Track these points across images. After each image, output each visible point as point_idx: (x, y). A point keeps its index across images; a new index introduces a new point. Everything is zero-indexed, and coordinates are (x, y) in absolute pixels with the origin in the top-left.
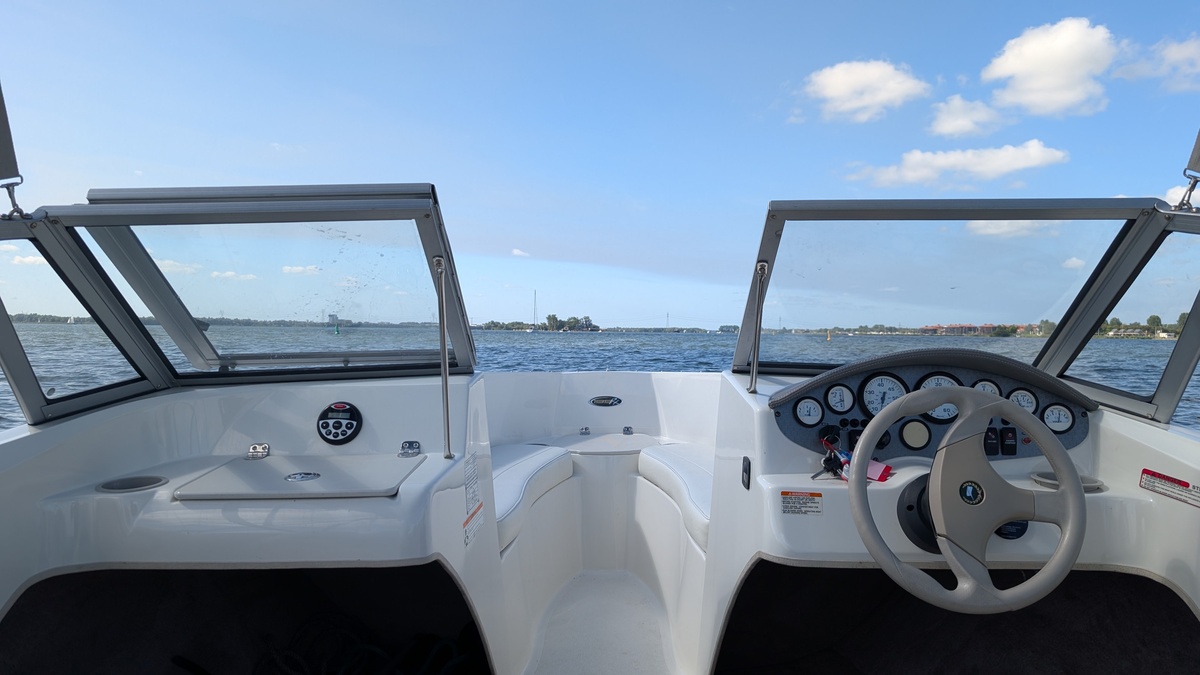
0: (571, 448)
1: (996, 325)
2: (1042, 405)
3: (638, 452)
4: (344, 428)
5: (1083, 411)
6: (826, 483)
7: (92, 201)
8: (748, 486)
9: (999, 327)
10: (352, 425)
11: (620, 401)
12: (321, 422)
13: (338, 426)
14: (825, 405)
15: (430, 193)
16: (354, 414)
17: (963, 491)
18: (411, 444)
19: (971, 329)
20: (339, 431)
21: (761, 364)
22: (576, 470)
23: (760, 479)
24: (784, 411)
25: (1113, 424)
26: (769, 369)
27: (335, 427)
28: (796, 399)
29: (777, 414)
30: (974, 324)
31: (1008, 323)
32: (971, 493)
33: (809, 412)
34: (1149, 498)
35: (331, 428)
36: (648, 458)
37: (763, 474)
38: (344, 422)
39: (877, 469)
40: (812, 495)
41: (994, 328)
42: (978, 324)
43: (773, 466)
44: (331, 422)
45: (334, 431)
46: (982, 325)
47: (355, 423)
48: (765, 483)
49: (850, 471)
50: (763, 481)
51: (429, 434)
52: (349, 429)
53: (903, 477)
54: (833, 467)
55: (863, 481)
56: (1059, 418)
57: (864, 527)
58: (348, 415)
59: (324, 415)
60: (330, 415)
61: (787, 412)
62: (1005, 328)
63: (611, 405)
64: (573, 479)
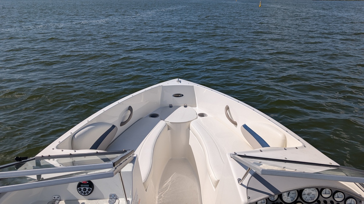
4: (87, 191)
10: (90, 189)
11: (183, 95)
12: (78, 188)
13: (85, 190)
16: (91, 185)
20: (86, 192)
27: (84, 191)
33: (262, 202)
35: (82, 190)
38: (87, 188)
44: (82, 188)
45: (84, 192)
47: (91, 189)
51: (119, 191)
52: (89, 191)
58: (88, 185)
59: (79, 186)
60: (82, 185)
63: (180, 97)
64: (168, 131)
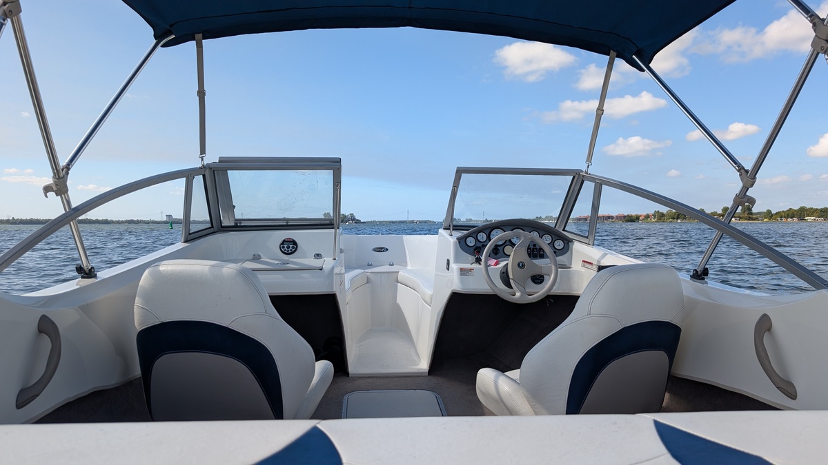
0: (366, 271)
1: (626, 214)
2: (554, 240)
3: (398, 272)
4: (291, 248)
5: (568, 242)
6: (476, 266)
7: (220, 161)
8: (448, 269)
9: (628, 216)
11: (387, 250)
12: (281, 246)
13: (288, 247)
14: (477, 239)
15: (338, 161)
16: (294, 243)
17: (519, 265)
18: (318, 255)
19: (609, 217)
20: (289, 250)
21: (454, 226)
22: (368, 281)
23: (453, 265)
24: (462, 242)
25: (577, 247)
26: (457, 228)
28: (466, 237)
29: (459, 242)
30: (611, 215)
31: (634, 213)
32: (521, 265)
33: (471, 242)
34: (583, 270)
36: (402, 275)
37: (454, 263)
38: (291, 246)
39: (493, 262)
40: (471, 269)
41: (625, 217)
42: (614, 214)
43: (457, 261)
44: (286, 246)
45: (286, 249)
46: (617, 214)
47: (295, 246)
48: (454, 267)
49: (482, 262)
50: (454, 266)
51: (327, 251)
53: (502, 264)
54: (478, 261)
55: (487, 266)
56: (559, 244)
57: (487, 279)
58: (292, 243)
59: (283, 243)
60: (285, 243)
61: (463, 241)
62: (632, 216)
63: (383, 251)
64: (367, 284)
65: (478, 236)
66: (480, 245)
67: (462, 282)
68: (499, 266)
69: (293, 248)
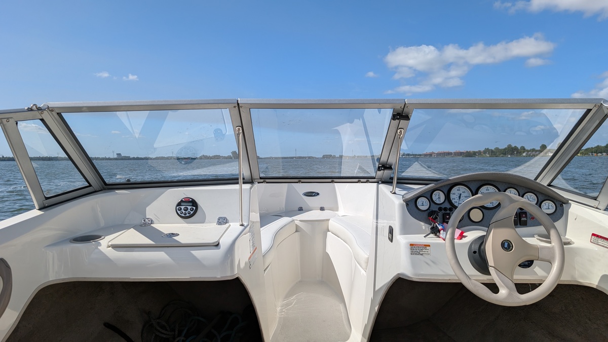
0: (295, 218)
2: (540, 201)
3: (328, 220)
4: (189, 210)
5: (561, 205)
6: (432, 240)
8: (392, 241)
10: (193, 209)
11: (318, 194)
12: (178, 207)
13: (186, 209)
14: (431, 200)
16: (194, 203)
17: (503, 245)
18: (222, 219)
20: (187, 212)
21: (399, 179)
22: (297, 229)
23: (398, 237)
24: (411, 205)
25: (576, 210)
27: (185, 210)
28: (417, 197)
29: (407, 205)
32: (507, 246)
33: (423, 204)
34: (595, 248)
35: (182, 210)
36: (332, 224)
37: (401, 234)
38: (189, 207)
39: (458, 233)
40: (425, 245)
42: (452, 151)
43: (405, 231)
44: (183, 207)
45: (184, 212)
46: (455, 151)
47: (194, 208)
48: (402, 239)
54: (435, 231)
56: (548, 207)
58: (191, 204)
59: (179, 204)
60: (182, 204)
62: (471, 153)
63: (314, 196)
64: (297, 233)
65: (433, 196)
66: (435, 208)
67: (414, 265)
68: (464, 240)
69: (192, 210)
